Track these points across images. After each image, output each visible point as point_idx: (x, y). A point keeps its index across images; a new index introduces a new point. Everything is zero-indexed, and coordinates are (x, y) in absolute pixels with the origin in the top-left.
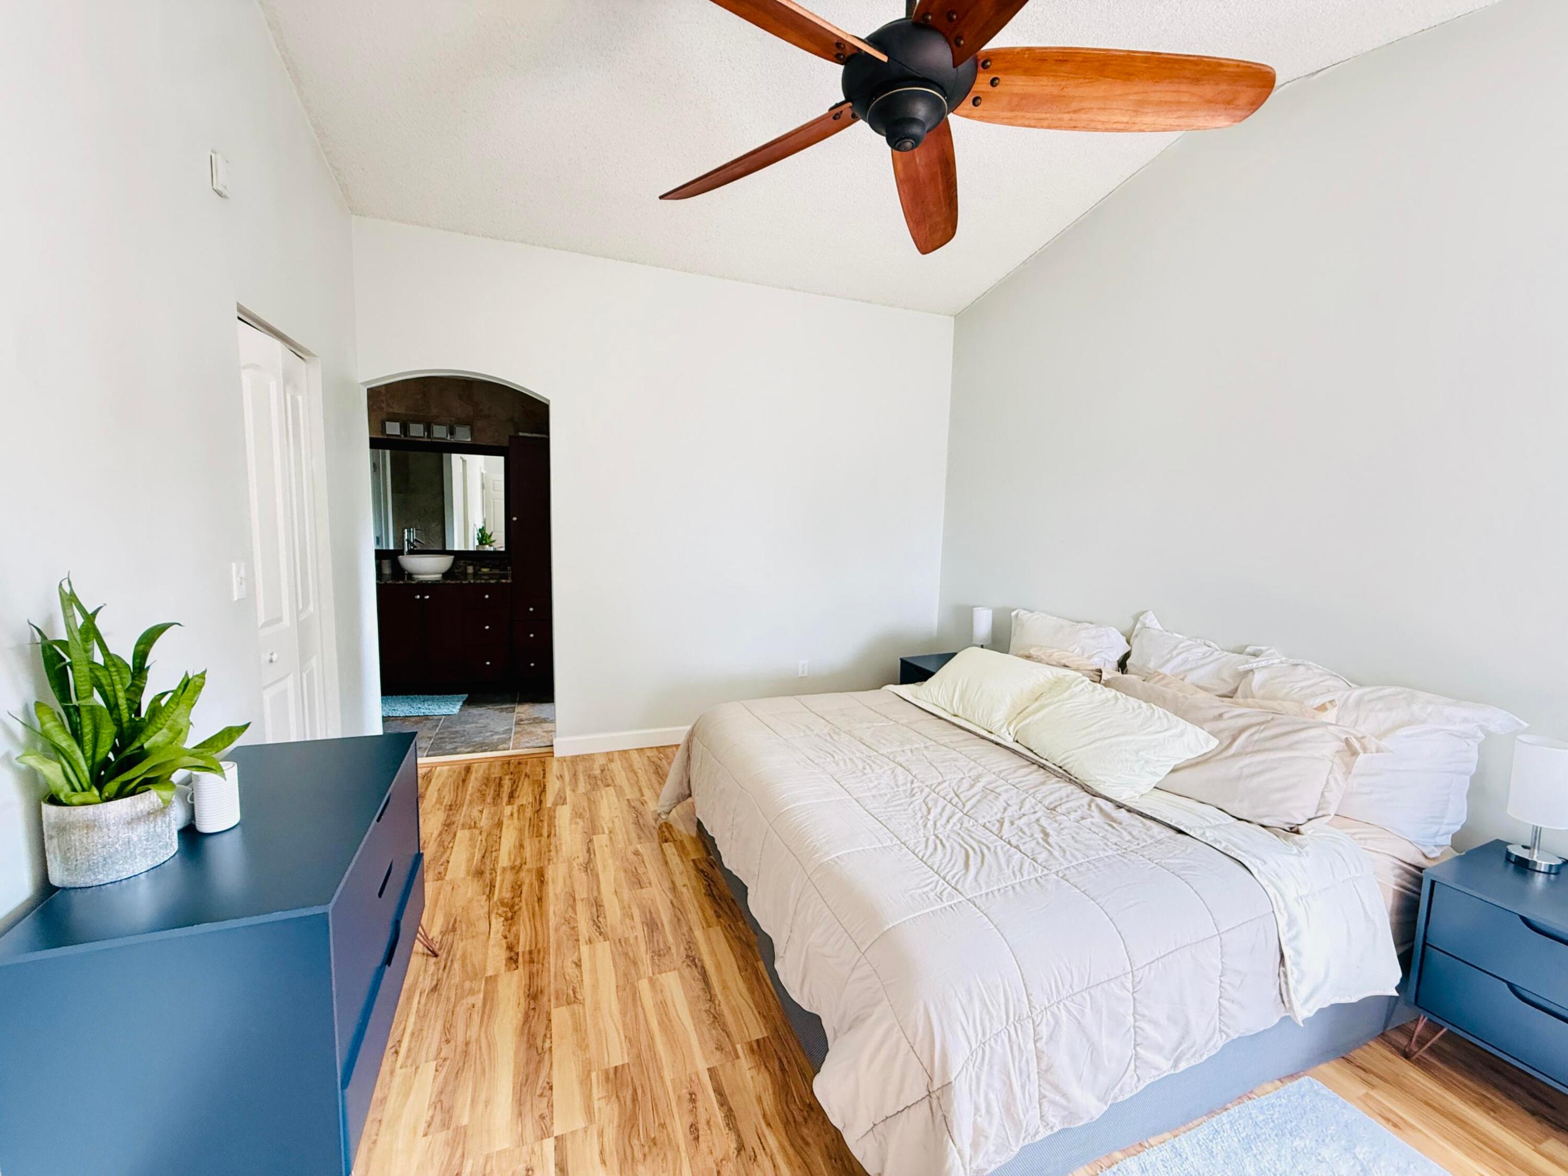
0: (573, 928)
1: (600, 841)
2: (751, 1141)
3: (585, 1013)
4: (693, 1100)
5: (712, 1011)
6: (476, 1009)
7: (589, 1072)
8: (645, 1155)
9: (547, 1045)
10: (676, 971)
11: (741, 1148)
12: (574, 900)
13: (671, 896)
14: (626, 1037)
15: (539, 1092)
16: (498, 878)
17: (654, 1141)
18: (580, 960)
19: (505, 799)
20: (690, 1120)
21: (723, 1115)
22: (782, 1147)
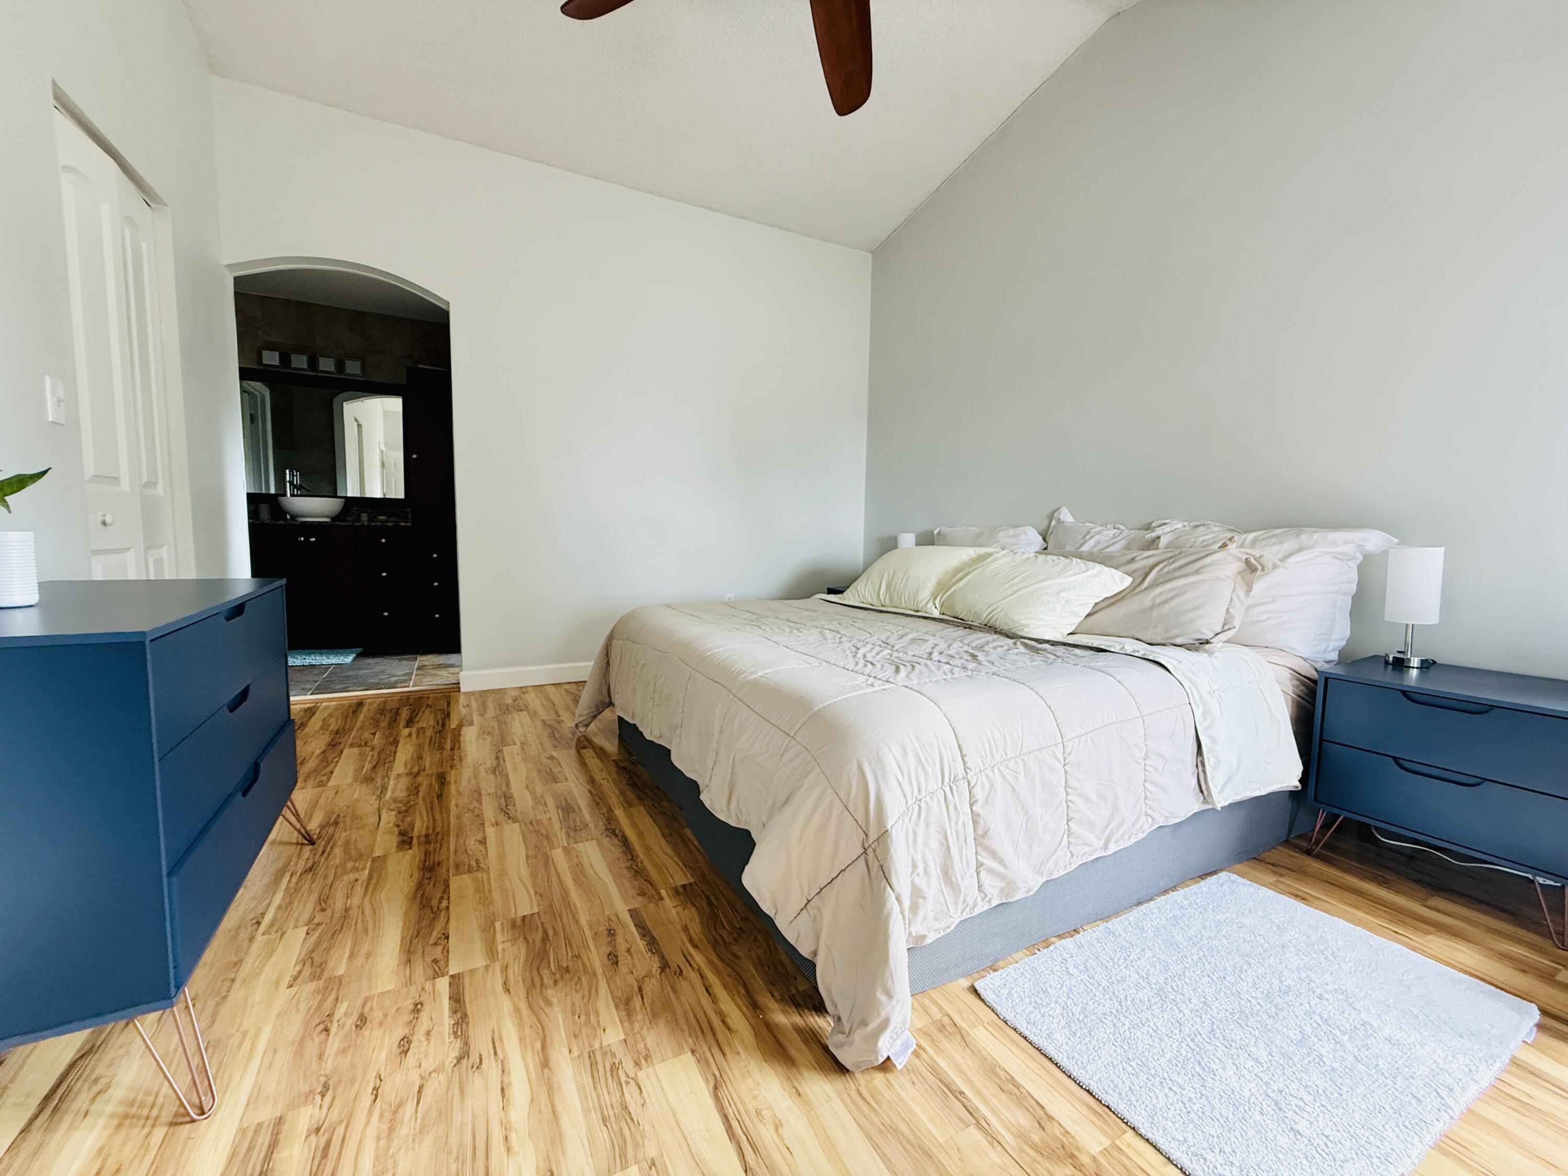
0: (478, 815)
1: (511, 753)
2: (676, 959)
3: (489, 879)
4: (611, 933)
5: (634, 867)
6: (360, 882)
7: (493, 924)
8: (555, 981)
9: (444, 904)
10: (594, 841)
11: (665, 966)
12: (480, 794)
13: (588, 787)
14: (536, 893)
15: (431, 942)
16: (392, 782)
17: (567, 970)
18: (485, 838)
19: (403, 723)
20: (609, 949)
21: (645, 943)
22: (711, 963)
